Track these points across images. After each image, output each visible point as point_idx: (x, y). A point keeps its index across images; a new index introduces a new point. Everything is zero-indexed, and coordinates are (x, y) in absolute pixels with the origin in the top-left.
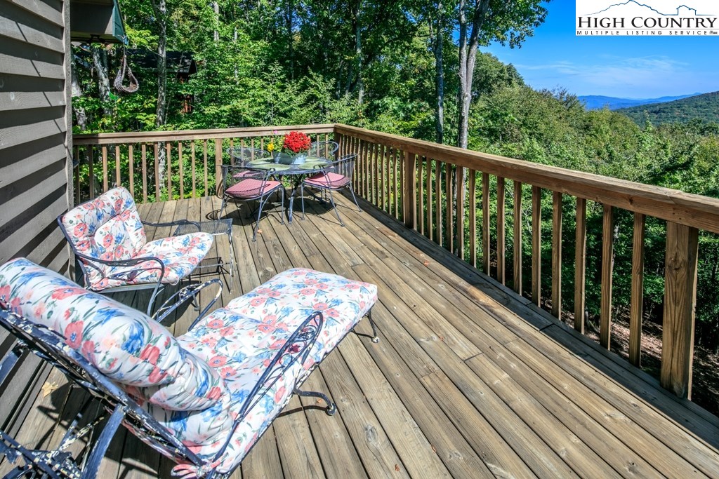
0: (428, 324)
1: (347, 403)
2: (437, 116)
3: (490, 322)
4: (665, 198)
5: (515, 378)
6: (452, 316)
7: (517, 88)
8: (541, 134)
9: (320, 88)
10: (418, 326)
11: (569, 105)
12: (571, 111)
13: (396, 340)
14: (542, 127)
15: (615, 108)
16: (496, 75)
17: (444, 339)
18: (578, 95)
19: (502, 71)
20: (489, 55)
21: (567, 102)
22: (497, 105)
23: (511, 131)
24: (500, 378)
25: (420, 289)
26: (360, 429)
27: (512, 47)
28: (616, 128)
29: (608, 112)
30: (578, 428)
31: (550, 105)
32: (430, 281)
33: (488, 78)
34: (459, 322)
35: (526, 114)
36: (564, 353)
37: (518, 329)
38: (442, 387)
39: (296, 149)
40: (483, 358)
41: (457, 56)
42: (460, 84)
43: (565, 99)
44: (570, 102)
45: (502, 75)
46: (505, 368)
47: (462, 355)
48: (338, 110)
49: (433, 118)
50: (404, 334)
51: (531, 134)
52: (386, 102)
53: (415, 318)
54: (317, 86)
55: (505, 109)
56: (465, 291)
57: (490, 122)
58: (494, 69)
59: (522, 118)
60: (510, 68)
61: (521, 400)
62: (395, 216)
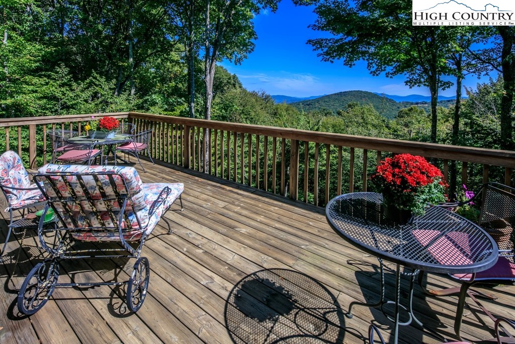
0: (205, 200)
1: (176, 230)
2: (190, 108)
3: (232, 195)
4: (290, 131)
5: (242, 208)
6: (215, 196)
7: (239, 90)
8: (252, 118)
9: (103, 86)
10: (200, 202)
11: (266, 101)
12: (268, 104)
13: (192, 208)
14: (253, 114)
15: (290, 102)
16: (226, 81)
17: (213, 203)
18: (271, 95)
19: (230, 79)
20: (222, 68)
21: (266, 99)
22: (227, 100)
23: (235, 117)
24: (237, 209)
25: (199, 190)
26: (184, 235)
27: (236, 64)
28: (289, 114)
29: (285, 105)
30: (264, 214)
31: (256, 101)
32: (203, 187)
33: (221, 82)
34: (219, 197)
35: (244, 106)
36: (260, 197)
37: (243, 195)
38: (215, 216)
39: (110, 127)
40: (230, 205)
41: (204, 68)
42: (206, 87)
43: (264, 97)
44: (267, 98)
45: (230, 81)
46: (238, 206)
47: (222, 206)
48: (118, 103)
49: (188, 109)
50: (195, 206)
51: (246, 118)
52: (154, 98)
53: (199, 200)
54: (100, 85)
55: (232, 103)
56: (220, 187)
57: (223, 111)
58: (225, 77)
59: (242, 108)
60: (234, 77)
61: (245, 212)
62: (177, 164)
